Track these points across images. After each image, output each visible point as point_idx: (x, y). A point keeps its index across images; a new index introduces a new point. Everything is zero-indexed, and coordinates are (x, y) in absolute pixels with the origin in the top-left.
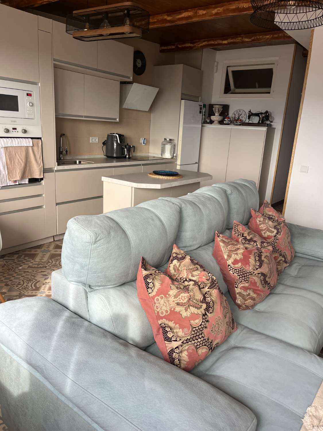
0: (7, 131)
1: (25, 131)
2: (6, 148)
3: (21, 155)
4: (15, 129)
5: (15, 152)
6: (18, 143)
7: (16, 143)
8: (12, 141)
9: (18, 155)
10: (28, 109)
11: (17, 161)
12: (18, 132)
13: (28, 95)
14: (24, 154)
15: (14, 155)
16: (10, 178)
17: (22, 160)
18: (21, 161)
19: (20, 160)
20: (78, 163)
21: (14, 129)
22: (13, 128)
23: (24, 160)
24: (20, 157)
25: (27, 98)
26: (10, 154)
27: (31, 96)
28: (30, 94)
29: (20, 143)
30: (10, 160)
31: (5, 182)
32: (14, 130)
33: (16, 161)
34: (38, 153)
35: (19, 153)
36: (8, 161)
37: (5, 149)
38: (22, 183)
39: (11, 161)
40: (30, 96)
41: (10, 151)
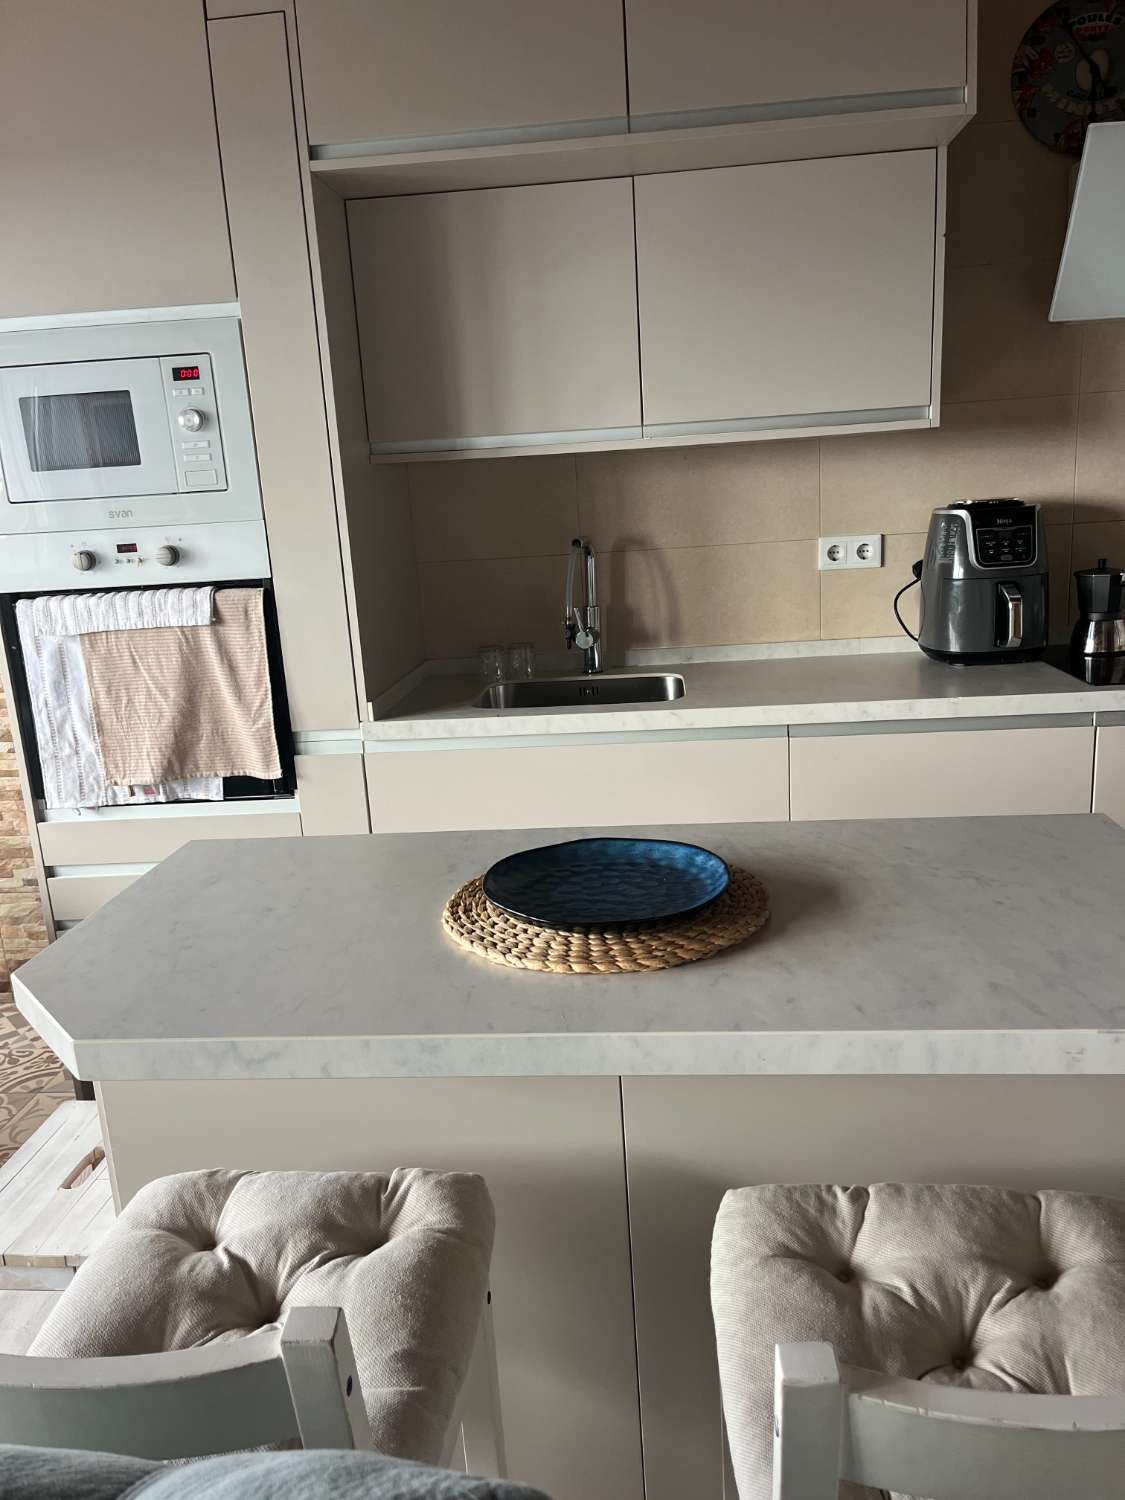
0: (91, 560)
1: (175, 556)
2: (90, 638)
3: (161, 667)
4: (131, 548)
5: (132, 656)
6: (141, 614)
7: (127, 613)
8: (112, 605)
9: (149, 670)
10: (184, 446)
11: (143, 698)
12: (141, 561)
13: (179, 374)
14: (172, 664)
15: (130, 670)
16: (114, 772)
17: (165, 695)
18: (160, 698)
19: (154, 691)
20: (671, 694)
21: (122, 548)
22: (118, 546)
23: (172, 693)
24: (153, 678)
25: (174, 393)
26: (109, 662)
27: (198, 378)
28: (192, 368)
29: (148, 612)
30: (109, 692)
31: (99, 788)
32: (124, 556)
33: (140, 698)
34: (250, 659)
35: (151, 659)
36: (102, 695)
37: (83, 643)
38: (195, 796)
39: (118, 699)
40: (192, 378)
41: (109, 651)
